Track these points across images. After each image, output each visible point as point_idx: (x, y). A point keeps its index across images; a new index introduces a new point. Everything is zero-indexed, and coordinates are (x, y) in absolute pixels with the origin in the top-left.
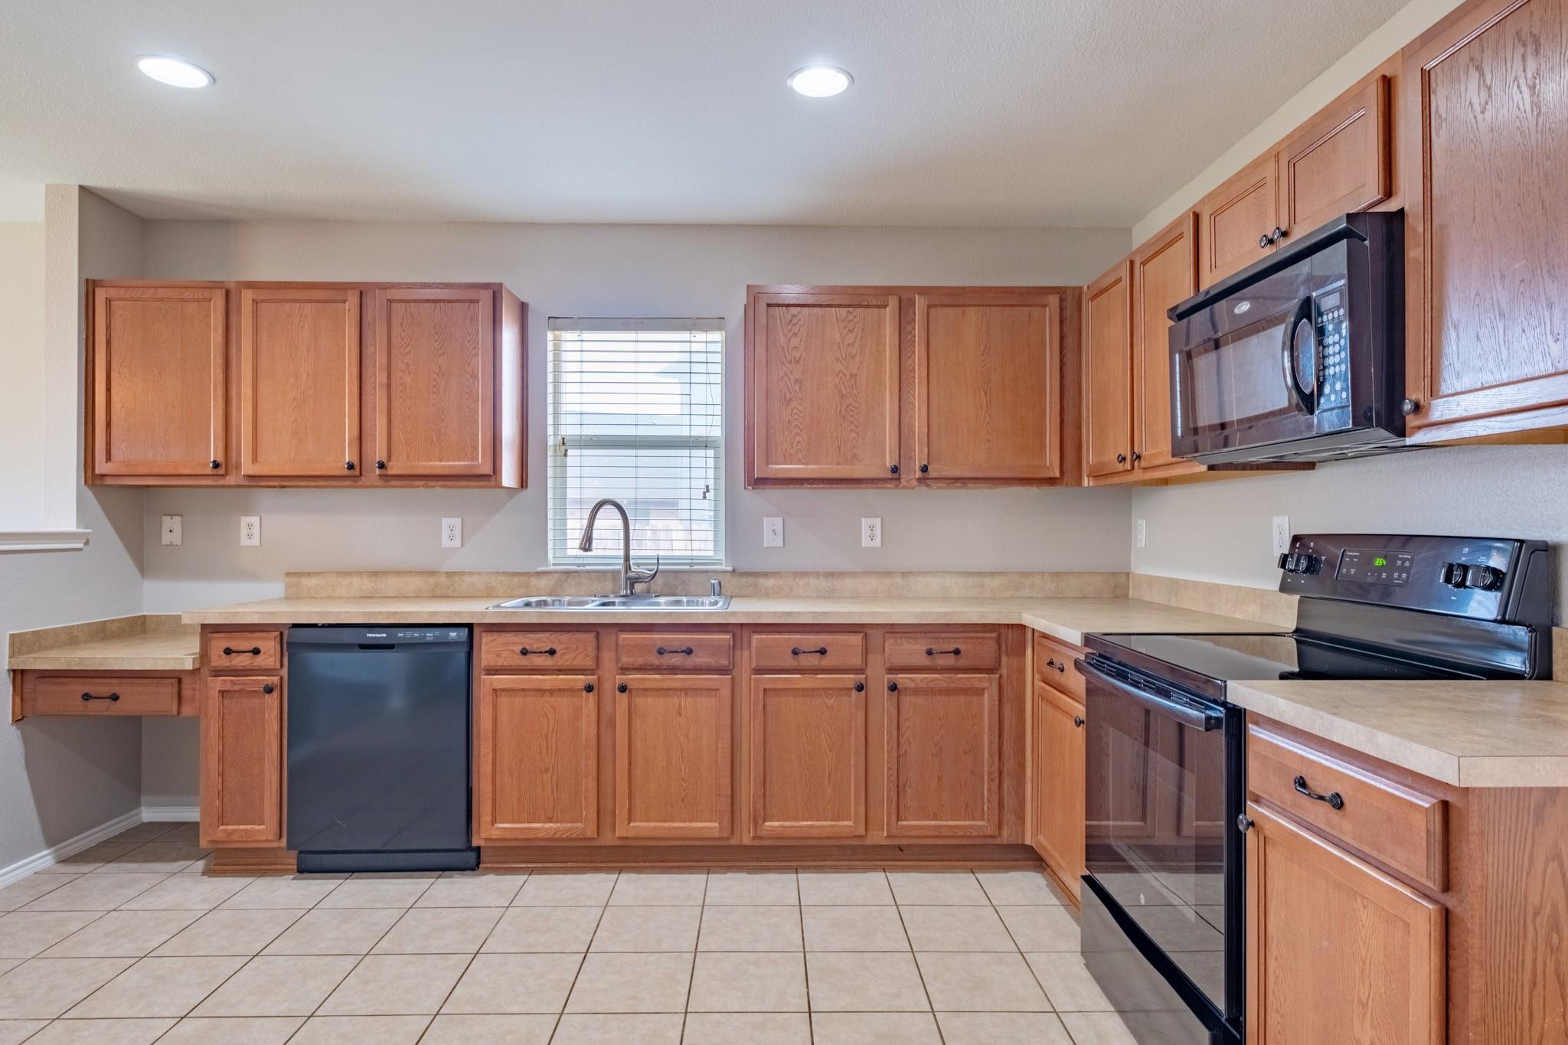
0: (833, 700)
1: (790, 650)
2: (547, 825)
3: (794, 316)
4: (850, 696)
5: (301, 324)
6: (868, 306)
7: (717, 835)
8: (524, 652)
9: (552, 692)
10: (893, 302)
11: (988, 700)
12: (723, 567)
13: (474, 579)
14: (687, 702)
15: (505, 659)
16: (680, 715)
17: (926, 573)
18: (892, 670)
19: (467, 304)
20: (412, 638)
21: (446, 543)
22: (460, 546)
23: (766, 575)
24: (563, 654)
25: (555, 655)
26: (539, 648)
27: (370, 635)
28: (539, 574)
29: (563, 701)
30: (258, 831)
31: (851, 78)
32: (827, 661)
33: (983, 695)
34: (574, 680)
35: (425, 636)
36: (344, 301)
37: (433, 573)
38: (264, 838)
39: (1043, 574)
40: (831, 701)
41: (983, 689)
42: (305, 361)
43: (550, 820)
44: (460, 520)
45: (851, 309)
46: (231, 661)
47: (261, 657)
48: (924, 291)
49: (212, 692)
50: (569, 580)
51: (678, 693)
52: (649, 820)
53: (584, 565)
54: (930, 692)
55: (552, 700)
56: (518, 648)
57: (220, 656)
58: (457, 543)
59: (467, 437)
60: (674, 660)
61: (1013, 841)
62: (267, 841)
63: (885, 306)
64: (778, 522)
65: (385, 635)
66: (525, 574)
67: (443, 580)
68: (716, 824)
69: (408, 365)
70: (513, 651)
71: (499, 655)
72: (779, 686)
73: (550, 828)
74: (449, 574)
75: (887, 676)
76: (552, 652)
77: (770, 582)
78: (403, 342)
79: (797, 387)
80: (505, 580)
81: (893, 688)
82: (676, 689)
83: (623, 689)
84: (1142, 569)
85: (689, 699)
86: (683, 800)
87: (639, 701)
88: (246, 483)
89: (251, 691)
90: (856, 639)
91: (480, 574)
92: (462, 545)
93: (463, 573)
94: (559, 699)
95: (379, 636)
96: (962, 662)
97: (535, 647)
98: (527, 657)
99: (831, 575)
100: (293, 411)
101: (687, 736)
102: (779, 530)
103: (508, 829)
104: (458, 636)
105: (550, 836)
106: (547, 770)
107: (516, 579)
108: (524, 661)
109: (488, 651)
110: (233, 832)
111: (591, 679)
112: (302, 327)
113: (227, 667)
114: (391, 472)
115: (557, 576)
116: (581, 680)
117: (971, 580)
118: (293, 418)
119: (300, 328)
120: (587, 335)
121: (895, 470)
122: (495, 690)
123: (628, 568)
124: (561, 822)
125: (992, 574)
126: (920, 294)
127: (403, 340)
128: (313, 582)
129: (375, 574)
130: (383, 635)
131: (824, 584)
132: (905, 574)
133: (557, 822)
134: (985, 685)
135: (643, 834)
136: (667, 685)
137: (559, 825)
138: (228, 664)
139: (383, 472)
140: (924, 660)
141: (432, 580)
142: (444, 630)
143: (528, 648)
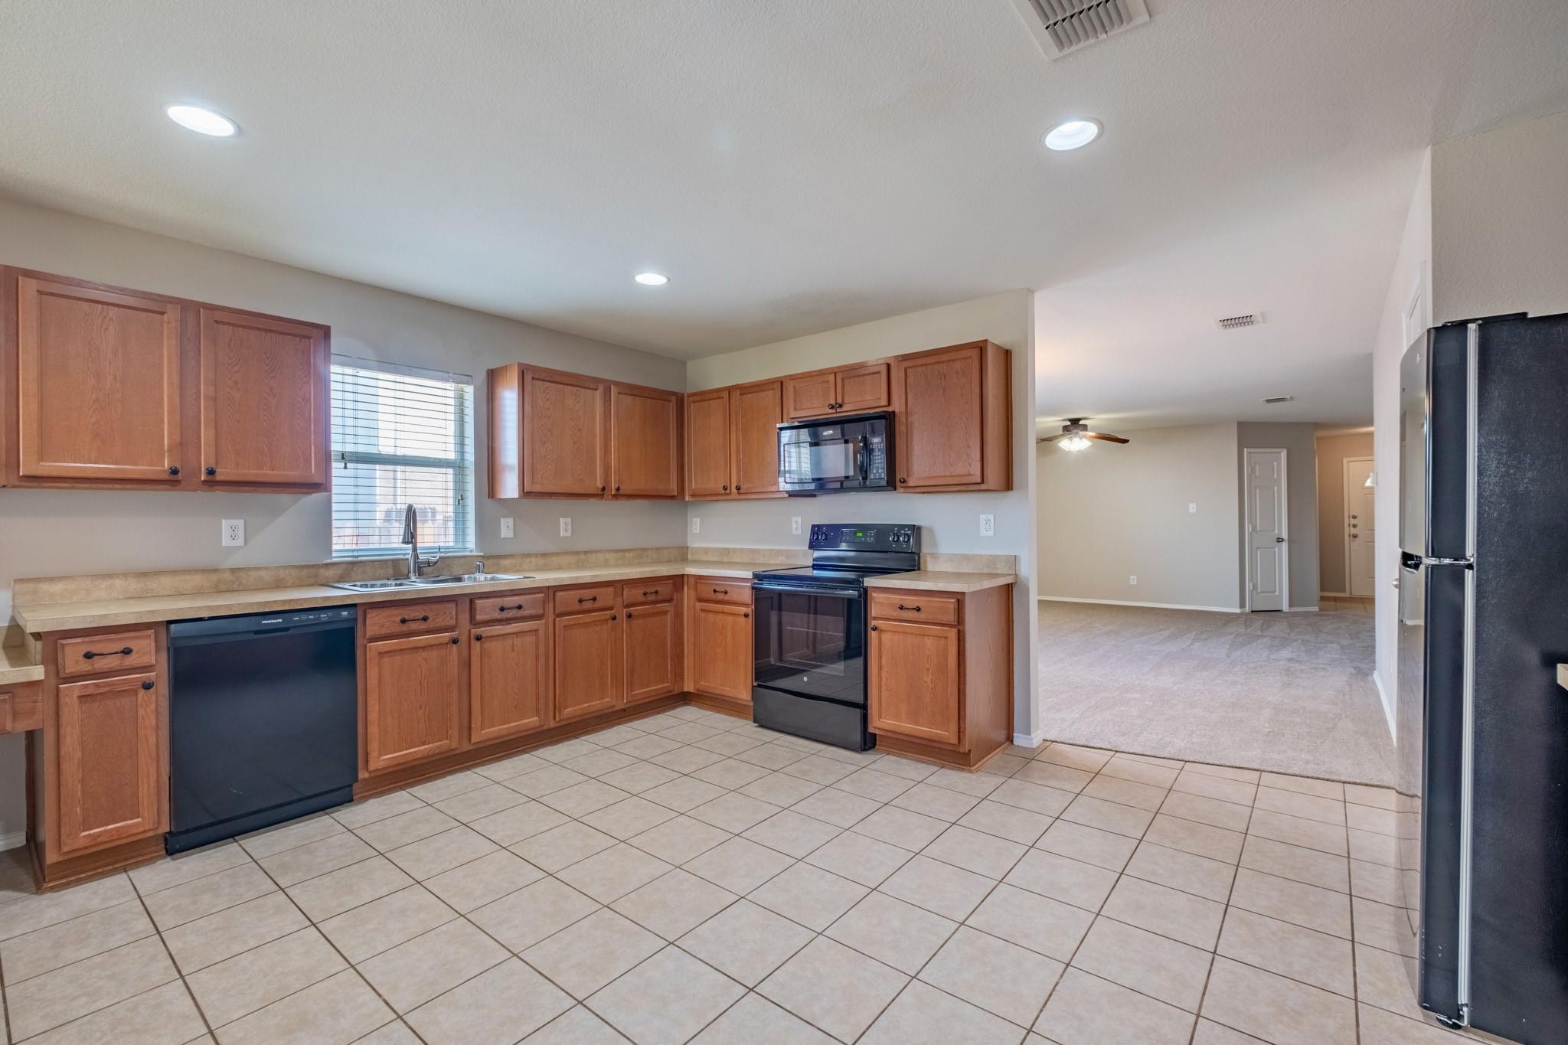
0: (598, 628)
1: (577, 600)
2: (422, 748)
3: (547, 388)
4: (607, 624)
5: (104, 327)
6: (588, 388)
7: (538, 725)
8: (403, 621)
9: (423, 648)
10: (601, 387)
11: (669, 617)
12: (474, 554)
13: (263, 573)
14: (517, 641)
15: (388, 628)
16: (513, 650)
17: (596, 552)
18: (627, 606)
19: (298, 339)
20: (308, 620)
21: (226, 541)
22: (243, 545)
23: (505, 557)
24: (434, 619)
25: (428, 621)
26: (415, 617)
27: (266, 622)
28: (327, 565)
29: (433, 654)
30: (133, 825)
31: (669, 279)
32: (598, 604)
33: (667, 614)
34: (442, 637)
35: (320, 618)
36: (163, 313)
37: (215, 570)
38: (141, 829)
39: (652, 549)
40: (598, 629)
41: (667, 611)
42: (110, 364)
43: (424, 744)
44: (243, 521)
45: (579, 388)
46: (93, 665)
47: (133, 656)
48: (616, 383)
49: (67, 699)
50: (355, 569)
51: (512, 636)
52: (494, 726)
53: (357, 557)
54: (645, 616)
55: (424, 654)
56: (398, 619)
57: (77, 662)
58: (240, 542)
59: (299, 450)
60: (510, 614)
61: (679, 692)
62: (144, 832)
63: (596, 389)
64: (510, 521)
65: (281, 620)
66: (313, 566)
67: (227, 576)
68: (536, 718)
69: (236, 382)
70: (394, 622)
71: (382, 626)
72: (571, 623)
73: (425, 749)
74: (233, 570)
75: (625, 610)
76: (425, 619)
77: (507, 562)
78: (230, 362)
79: (549, 434)
80: (294, 572)
81: (629, 616)
82: (510, 634)
83: (479, 638)
84: (694, 544)
85: (519, 639)
86: (515, 707)
87: (487, 645)
88: (19, 484)
89: (120, 691)
90: (610, 590)
91: (266, 568)
92: (245, 543)
93: (249, 569)
94: (430, 653)
95: (275, 621)
96: (659, 598)
97: (412, 616)
98: (406, 624)
99: (544, 555)
100: (94, 412)
101: (517, 664)
102: (511, 526)
103: (392, 758)
104: (349, 614)
105: (426, 755)
106: (421, 707)
107: (305, 571)
108: (405, 628)
109: (375, 623)
110: (99, 835)
111: (455, 634)
112: (106, 330)
113: (88, 671)
114: (219, 477)
115: (345, 566)
116: (446, 636)
117: (619, 555)
118: (93, 420)
119: (103, 331)
120: (362, 373)
121: (604, 489)
122: (379, 653)
123: (416, 557)
124: (432, 743)
125: (629, 550)
126: (613, 384)
127: (232, 358)
128: (58, 587)
129: (144, 574)
130: (278, 620)
131: (541, 561)
132: (586, 553)
133: (429, 744)
134: (669, 609)
135: (492, 736)
136: (505, 632)
137: (431, 745)
138: (90, 668)
139: (211, 478)
140: (642, 599)
141: (214, 577)
142: (336, 611)
143: (407, 617)
